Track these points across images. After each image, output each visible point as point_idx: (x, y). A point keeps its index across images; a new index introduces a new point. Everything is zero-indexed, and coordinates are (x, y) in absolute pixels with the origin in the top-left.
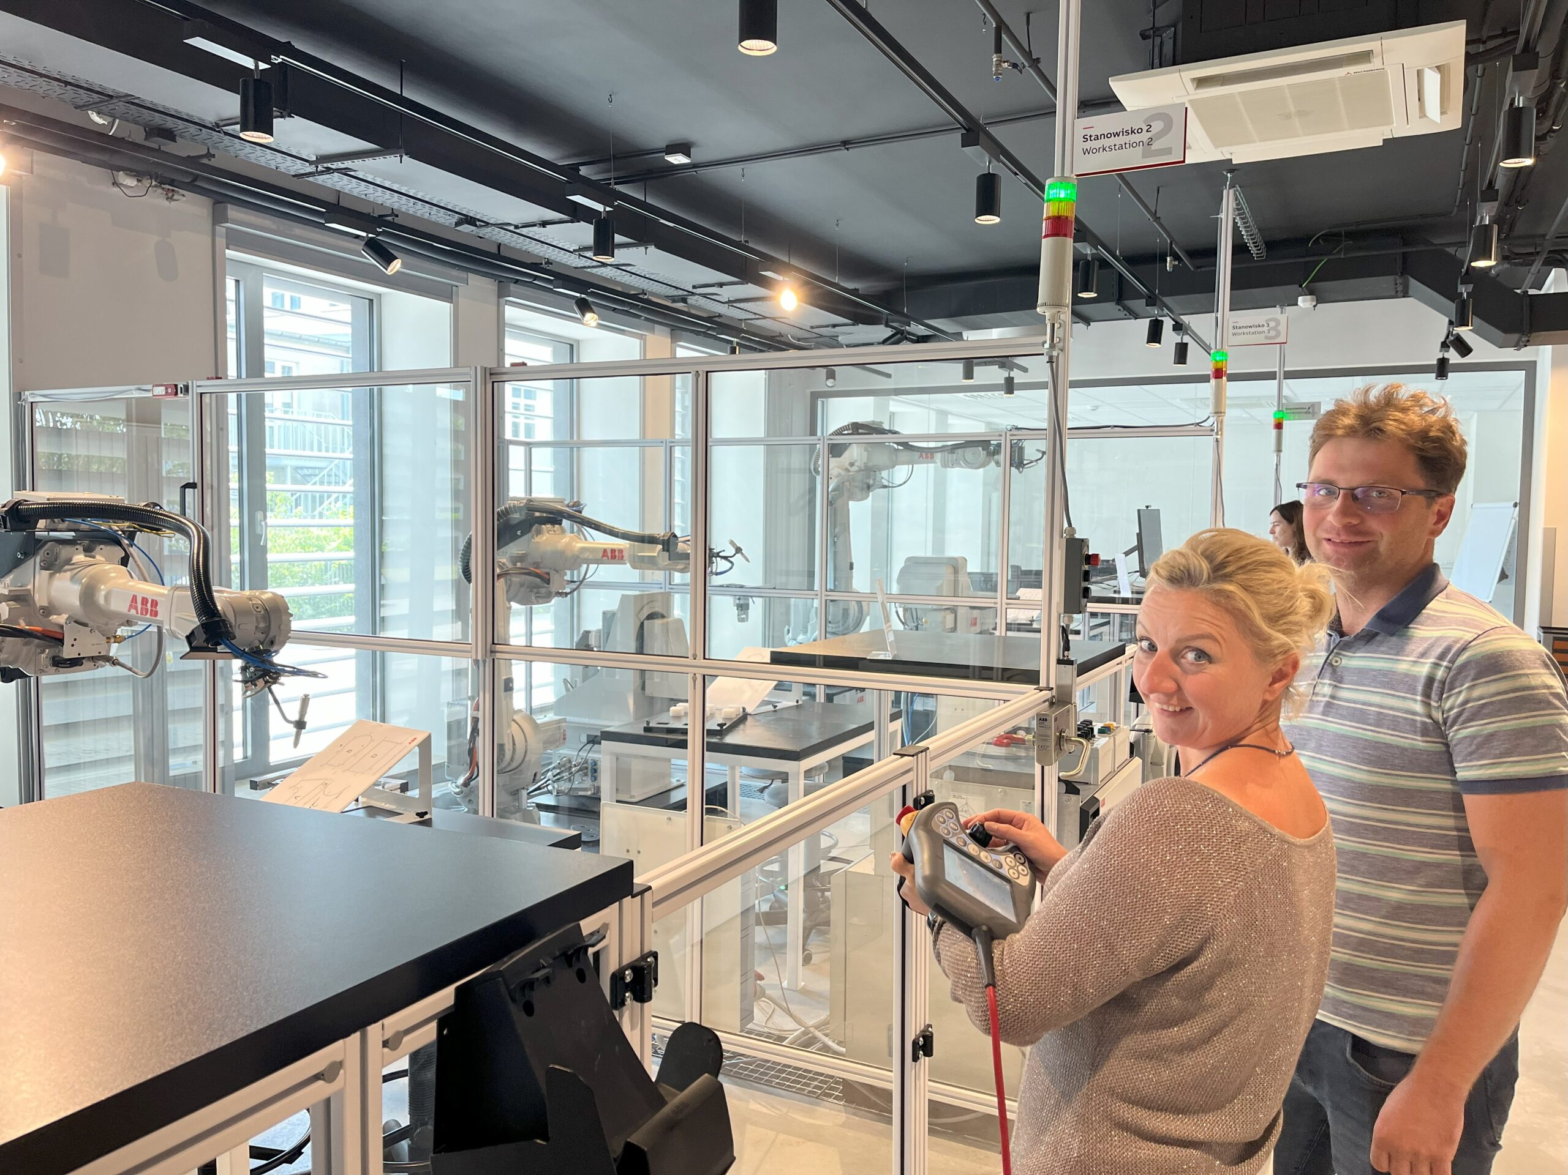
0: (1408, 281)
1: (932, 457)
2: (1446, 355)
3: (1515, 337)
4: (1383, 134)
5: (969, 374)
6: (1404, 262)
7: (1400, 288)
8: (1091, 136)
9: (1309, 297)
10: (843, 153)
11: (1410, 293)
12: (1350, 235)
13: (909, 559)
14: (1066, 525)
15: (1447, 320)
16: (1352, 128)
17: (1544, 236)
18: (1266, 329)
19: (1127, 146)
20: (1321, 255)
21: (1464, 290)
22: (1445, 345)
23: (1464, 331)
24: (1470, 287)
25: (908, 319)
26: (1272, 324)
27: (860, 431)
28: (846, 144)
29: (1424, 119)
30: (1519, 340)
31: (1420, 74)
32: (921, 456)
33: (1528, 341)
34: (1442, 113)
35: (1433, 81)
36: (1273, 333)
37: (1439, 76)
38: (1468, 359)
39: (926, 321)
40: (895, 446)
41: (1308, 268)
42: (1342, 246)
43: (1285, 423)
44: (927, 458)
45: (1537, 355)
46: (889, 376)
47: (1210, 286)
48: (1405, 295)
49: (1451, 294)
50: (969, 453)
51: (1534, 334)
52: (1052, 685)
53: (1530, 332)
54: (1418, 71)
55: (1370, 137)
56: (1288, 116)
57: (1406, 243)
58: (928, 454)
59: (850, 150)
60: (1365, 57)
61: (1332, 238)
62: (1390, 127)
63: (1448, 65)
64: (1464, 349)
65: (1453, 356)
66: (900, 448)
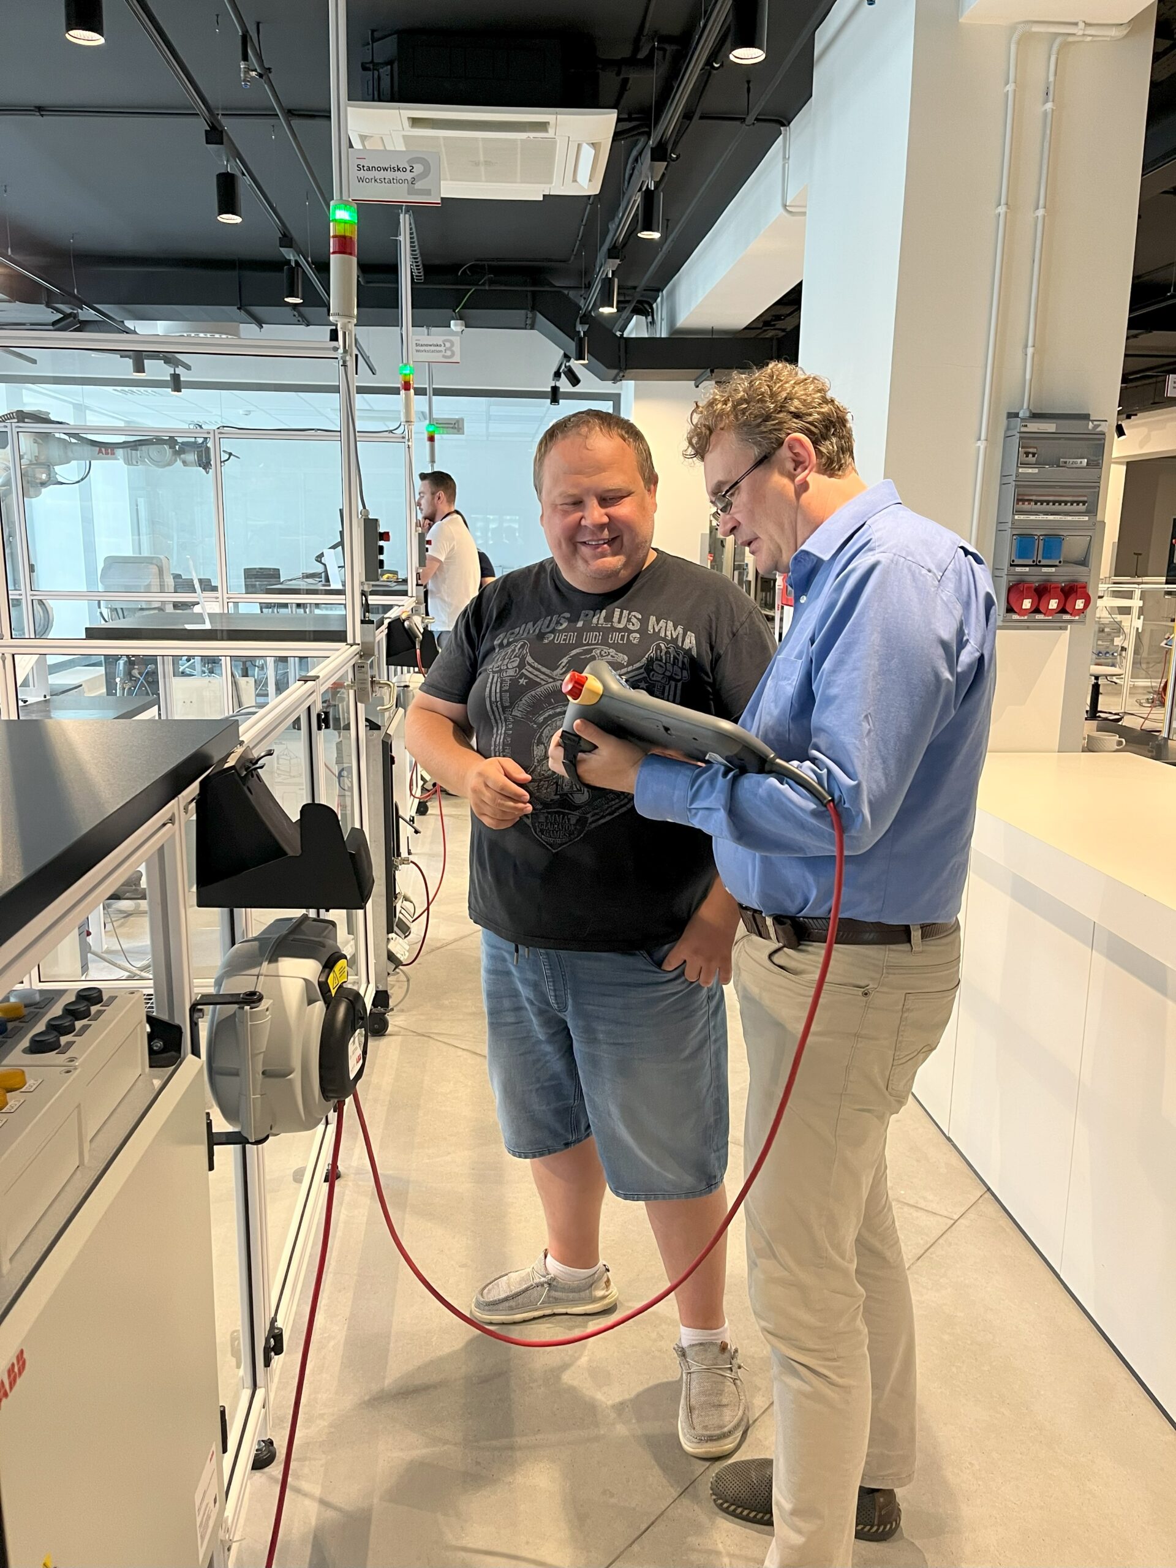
0: (536, 315)
1: (113, 454)
2: (558, 384)
3: (615, 372)
4: (543, 191)
5: (139, 368)
6: (534, 299)
7: (529, 322)
8: (363, 166)
9: (459, 321)
10: (36, 119)
11: (536, 326)
12: (493, 269)
13: (107, 559)
14: (361, 507)
15: (562, 352)
16: (522, 182)
17: (635, 288)
18: (442, 348)
19: (395, 181)
20: (469, 285)
21: (581, 329)
22: (557, 375)
23: (576, 365)
24: (586, 327)
25: (80, 303)
26: (448, 345)
27: (26, 420)
28: (40, 109)
29: (575, 184)
30: (617, 374)
31: (579, 146)
32: (100, 452)
33: (623, 376)
34: (590, 180)
35: (588, 153)
36: (449, 353)
37: (593, 152)
38: (577, 389)
39: (95, 305)
40: (66, 437)
41: (460, 294)
42: (486, 278)
43: (437, 437)
44: (107, 453)
45: (621, 389)
46: (34, 362)
47: (394, 302)
48: (532, 328)
49: (572, 334)
50: (153, 450)
51: (628, 371)
52: (358, 641)
53: (626, 369)
54: (579, 145)
55: (534, 193)
56: (477, 164)
57: (535, 283)
58: (106, 449)
59: (45, 117)
60: (543, 126)
61: (477, 270)
62: (549, 186)
63: (600, 143)
64: (575, 380)
65: (564, 385)
66: (73, 440)
